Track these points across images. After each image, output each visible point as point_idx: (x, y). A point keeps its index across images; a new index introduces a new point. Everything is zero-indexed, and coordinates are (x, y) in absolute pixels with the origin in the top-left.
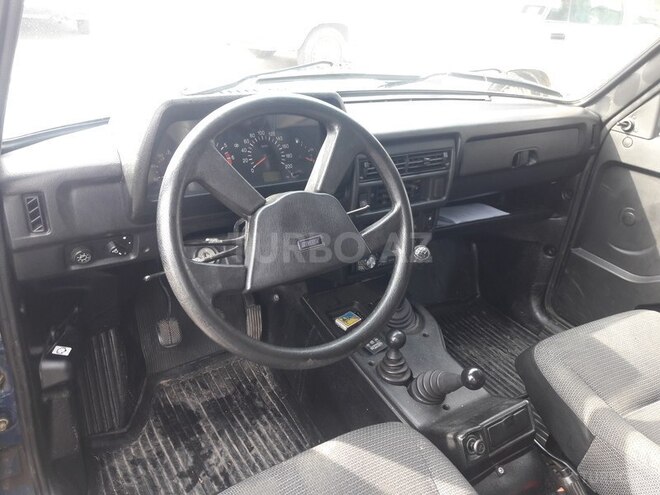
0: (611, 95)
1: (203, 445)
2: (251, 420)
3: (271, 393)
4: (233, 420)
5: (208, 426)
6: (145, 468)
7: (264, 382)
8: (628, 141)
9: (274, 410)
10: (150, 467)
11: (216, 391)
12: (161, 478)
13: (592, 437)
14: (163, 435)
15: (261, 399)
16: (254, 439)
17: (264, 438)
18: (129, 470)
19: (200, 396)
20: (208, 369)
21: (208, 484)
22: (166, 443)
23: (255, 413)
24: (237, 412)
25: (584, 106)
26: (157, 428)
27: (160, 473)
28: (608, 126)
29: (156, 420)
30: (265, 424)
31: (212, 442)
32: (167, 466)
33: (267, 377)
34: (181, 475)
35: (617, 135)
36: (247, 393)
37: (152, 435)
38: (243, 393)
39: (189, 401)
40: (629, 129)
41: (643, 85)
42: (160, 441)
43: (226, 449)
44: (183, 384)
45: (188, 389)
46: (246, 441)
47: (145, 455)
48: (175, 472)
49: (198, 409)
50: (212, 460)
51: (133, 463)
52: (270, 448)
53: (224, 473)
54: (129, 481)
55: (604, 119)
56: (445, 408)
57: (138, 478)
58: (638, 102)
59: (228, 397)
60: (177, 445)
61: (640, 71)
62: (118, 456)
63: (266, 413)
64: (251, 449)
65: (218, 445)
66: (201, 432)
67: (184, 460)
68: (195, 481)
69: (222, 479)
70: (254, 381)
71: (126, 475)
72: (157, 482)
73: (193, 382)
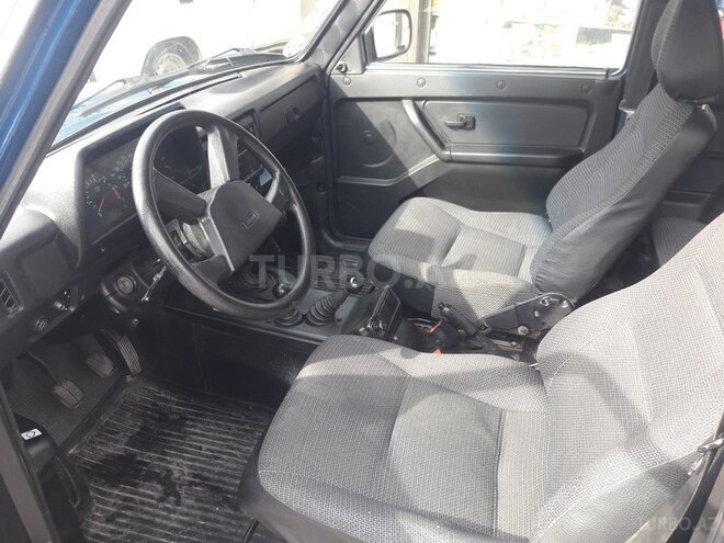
0: (320, 46)
1: (157, 471)
2: (179, 431)
3: (178, 404)
4: (164, 441)
5: (149, 457)
6: (125, 516)
7: (163, 399)
8: (347, 79)
9: (191, 413)
10: (129, 513)
11: (127, 430)
12: (147, 513)
13: (433, 287)
14: (113, 486)
15: (172, 413)
16: (196, 441)
17: (202, 435)
18: (112, 527)
19: (116, 441)
20: (104, 419)
21: (191, 490)
22: (123, 490)
23: (179, 424)
24: (162, 433)
25: (302, 61)
26: (102, 486)
27: (141, 510)
28: (328, 72)
29: (96, 482)
30: (195, 426)
31: (163, 464)
32: (142, 503)
33: (163, 395)
34: (161, 500)
35: (336, 77)
36: (157, 416)
37: (104, 494)
38: (153, 418)
39: (110, 451)
40: (344, 70)
41: (342, 33)
42: (116, 492)
43: (180, 461)
44: (91, 442)
45: (100, 443)
46: (191, 446)
47: (114, 510)
48: (154, 502)
49: (126, 451)
50: (176, 474)
51: (108, 520)
52: (214, 438)
53: (195, 476)
54: (121, 533)
55: (323, 67)
56: (340, 320)
57: (127, 526)
58: (343, 47)
59: (142, 428)
60: (134, 485)
61: (336, 22)
62: (89, 526)
63: (187, 419)
64: (200, 448)
65: (170, 463)
66: (146, 464)
67: (153, 490)
68: (178, 496)
69: (197, 480)
70: (154, 404)
71: (112, 532)
72: (145, 517)
73: (99, 435)
